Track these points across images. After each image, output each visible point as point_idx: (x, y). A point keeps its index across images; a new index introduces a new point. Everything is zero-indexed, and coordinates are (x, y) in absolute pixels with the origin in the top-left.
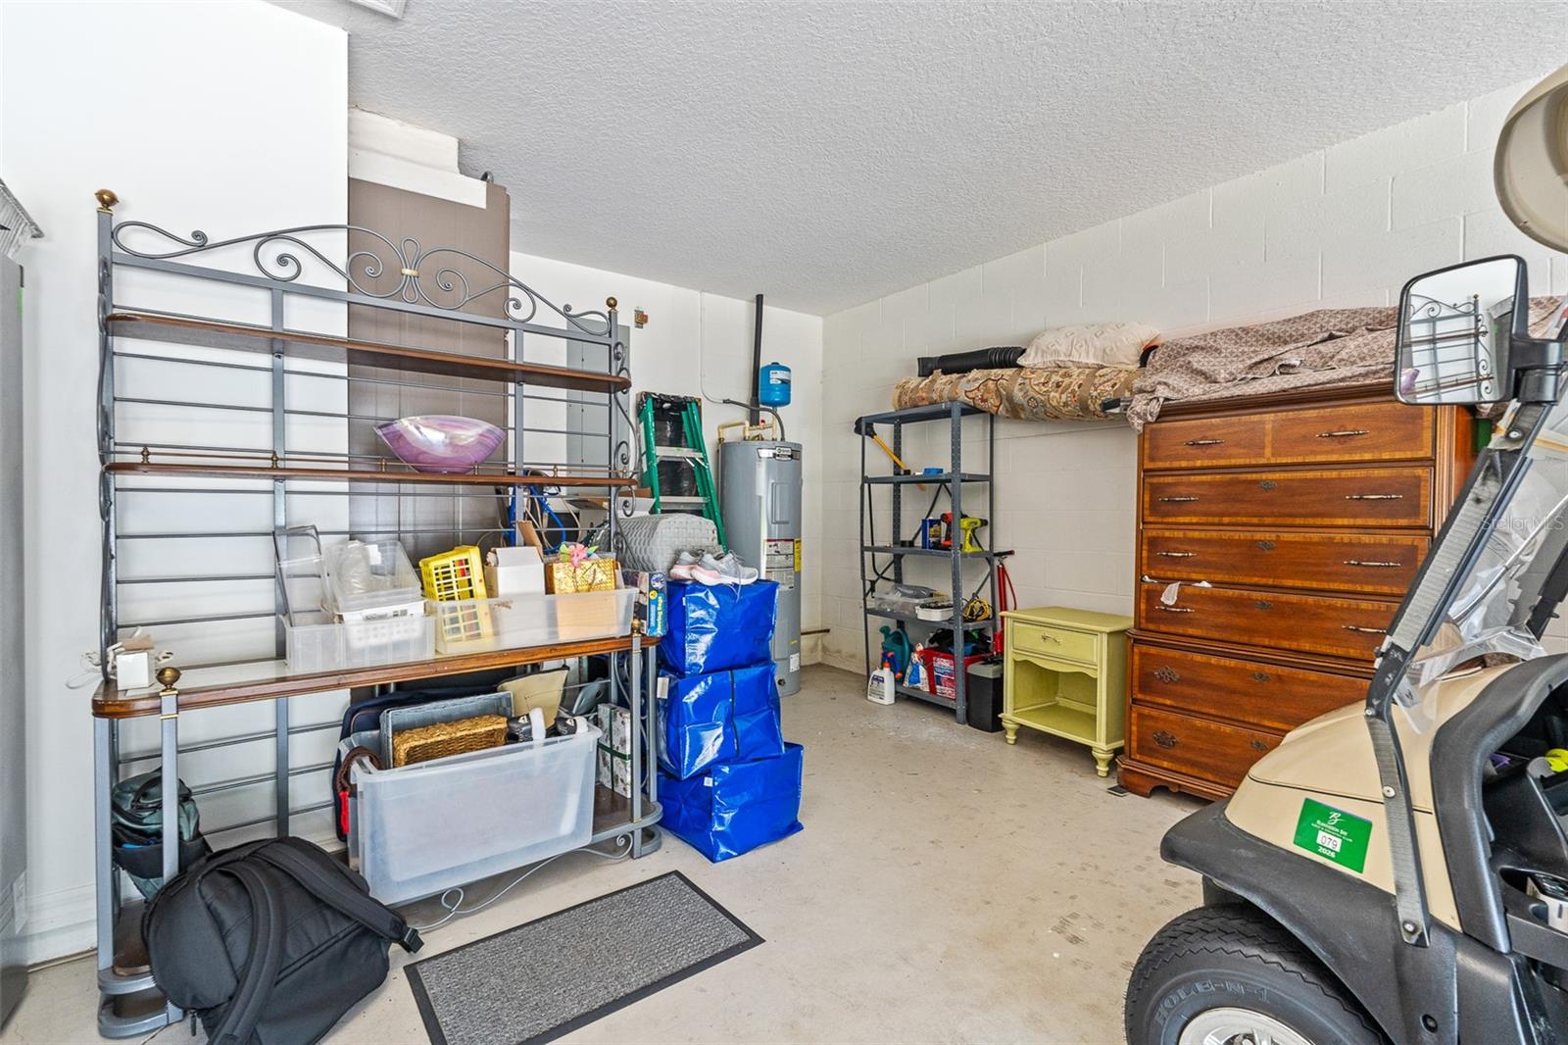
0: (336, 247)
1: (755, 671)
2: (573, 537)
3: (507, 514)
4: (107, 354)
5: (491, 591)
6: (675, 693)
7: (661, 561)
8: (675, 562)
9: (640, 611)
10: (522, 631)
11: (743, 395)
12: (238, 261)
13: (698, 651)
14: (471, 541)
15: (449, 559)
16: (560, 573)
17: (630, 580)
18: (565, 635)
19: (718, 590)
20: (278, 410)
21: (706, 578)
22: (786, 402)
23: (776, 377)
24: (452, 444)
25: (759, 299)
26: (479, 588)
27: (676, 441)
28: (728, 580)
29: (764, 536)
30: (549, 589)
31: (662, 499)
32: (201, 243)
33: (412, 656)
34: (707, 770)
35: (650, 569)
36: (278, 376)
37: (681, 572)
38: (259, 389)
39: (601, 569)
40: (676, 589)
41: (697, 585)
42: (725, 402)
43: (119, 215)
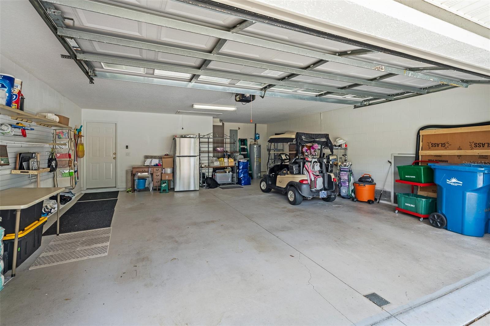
0: (212, 134)
1: (246, 169)
2: (230, 157)
3: (224, 155)
4: (199, 144)
5: (224, 161)
6: (239, 171)
7: (238, 159)
8: (239, 159)
9: (236, 164)
10: (226, 165)
11: (253, 138)
12: (206, 137)
13: (241, 167)
14: (222, 158)
15: (221, 159)
16: (229, 160)
17: (235, 161)
18: (229, 165)
19: (243, 162)
20: (208, 147)
21: (242, 161)
22: (259, 139)
23: (257, 136)
24: (220, 150)
25: (256, 124)
26: (223, 161)
27: (244, 145)
28: (244, 161)
29: (255, 157)
30: (228, 161)
31: (241, 153)
32: (204, 136)
33: (218, 166)
34: (242, 178)
35: (237, 160)
36: (208, 145)
37: (240, 160)
38: (207, 146)
39: (232, 160)
40: (239, 162)
41: (241, 161)
42: (251, 139)
43: (200, 135)
